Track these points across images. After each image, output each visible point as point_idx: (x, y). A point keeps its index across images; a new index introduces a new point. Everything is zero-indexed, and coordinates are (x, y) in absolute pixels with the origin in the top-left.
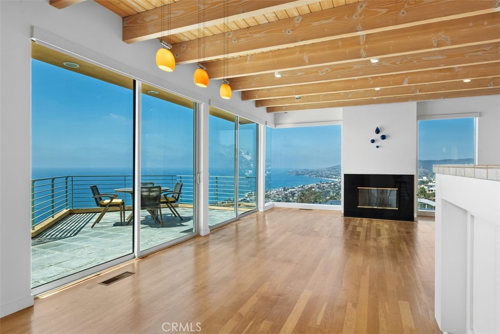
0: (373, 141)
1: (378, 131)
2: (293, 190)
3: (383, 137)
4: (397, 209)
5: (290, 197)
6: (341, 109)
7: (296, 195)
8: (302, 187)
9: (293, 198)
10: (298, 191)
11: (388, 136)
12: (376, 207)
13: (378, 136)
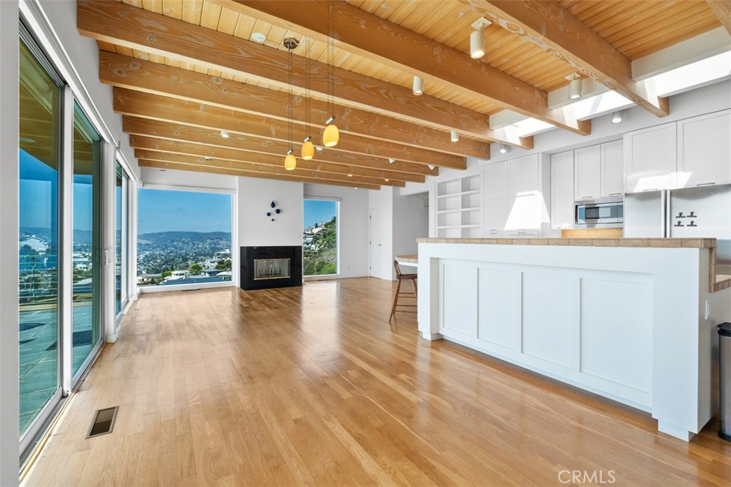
0: (269, 214)
1: (273, 205)
3: (278, 211)
4: (289, 277)
6: (237, 177)
11: (282, 211)
12: (272, 278)
13: (273, 210)
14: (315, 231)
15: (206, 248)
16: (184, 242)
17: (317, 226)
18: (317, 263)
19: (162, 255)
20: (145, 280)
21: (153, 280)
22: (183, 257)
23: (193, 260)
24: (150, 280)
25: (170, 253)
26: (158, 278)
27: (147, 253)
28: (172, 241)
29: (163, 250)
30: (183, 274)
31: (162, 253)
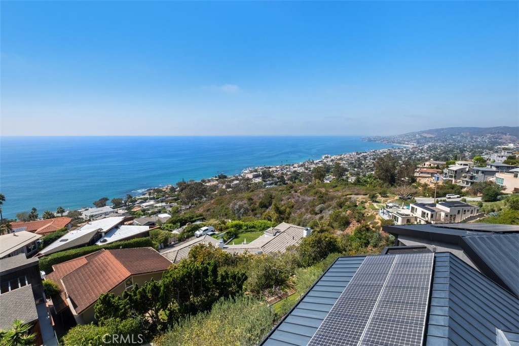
2: (365, 154)
5: (362, 160)
9: (365, 161)
15: (485, 142)
16: (462, 137)
19: (442, 146)
20: (432, 165)
21: (438, 166)
22: (460, 148)
23: (471, 151)
24: (436, 166)
25: (449, 145)
26: (442, 165)
27: (430, 144)
28: (452, 135)
29: (443, 142)
30: (467, 165)
31: (442, 144)
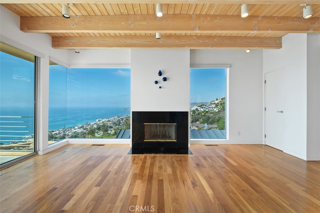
0: (156, 82)
1: (160, 74)
2: (122, 117)
3: (165, 79)
4: (176, 141)
5: (121, 120)
7: (124, 120)
8: (127, 116)
9: (122, 121)
10: (125, 118)
11: (168, 79)
12: (159, 141)
13: (160, 78)
14: (216, 102)
17: (217, 100)
18: (217, 118)
